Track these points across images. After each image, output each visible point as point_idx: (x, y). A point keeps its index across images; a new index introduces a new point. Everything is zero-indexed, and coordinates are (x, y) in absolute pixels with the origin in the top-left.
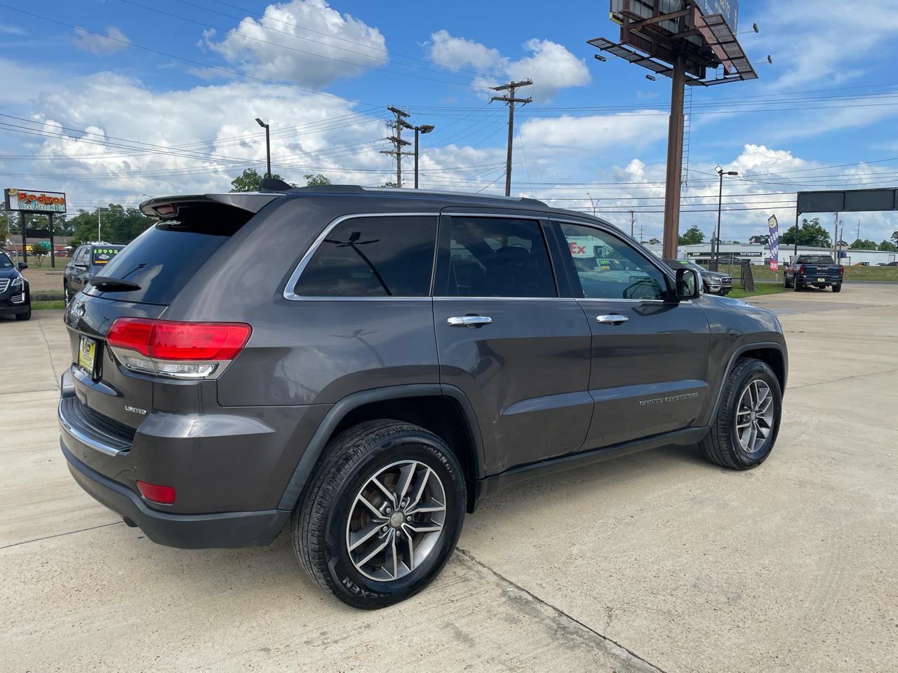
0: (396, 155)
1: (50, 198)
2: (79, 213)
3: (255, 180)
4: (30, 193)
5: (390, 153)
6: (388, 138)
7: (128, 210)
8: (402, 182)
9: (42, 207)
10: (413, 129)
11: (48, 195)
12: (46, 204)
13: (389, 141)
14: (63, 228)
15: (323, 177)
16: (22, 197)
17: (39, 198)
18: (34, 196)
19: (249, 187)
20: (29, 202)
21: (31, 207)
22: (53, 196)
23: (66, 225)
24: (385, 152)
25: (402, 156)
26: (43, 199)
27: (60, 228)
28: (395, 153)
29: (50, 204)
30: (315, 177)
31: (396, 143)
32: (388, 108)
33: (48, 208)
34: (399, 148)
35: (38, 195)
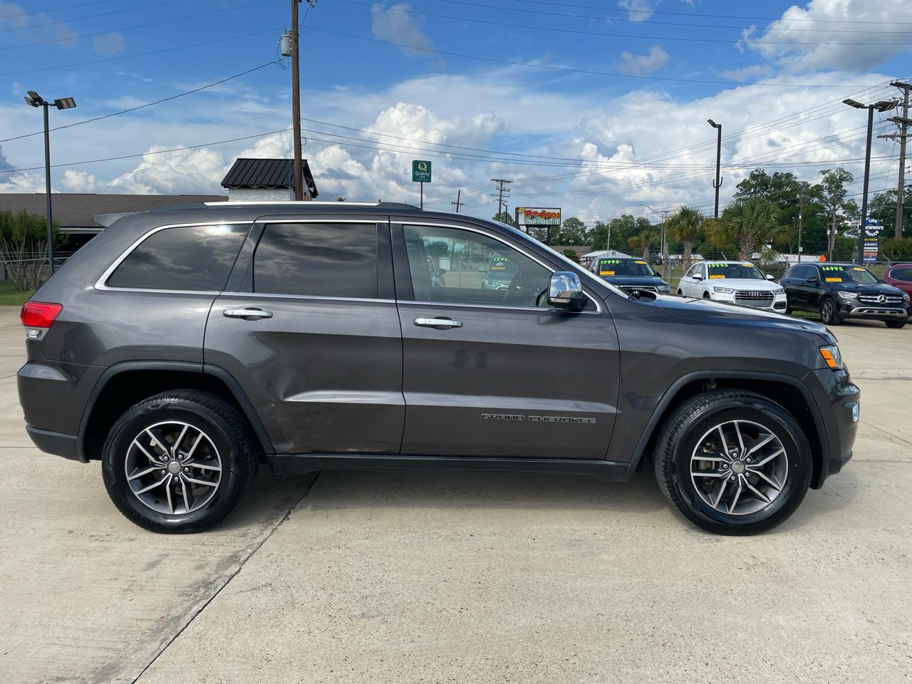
0: (900, 139)
1: (549, 213)
2: (596, 225)
3: (763, 180)
4: (534, 210)
5: (891, 136)
6: (888, 120)
7: (638, 219)
8: (906, 170)
9: (542, 221)
10: (866, 108)
11: (547, 211)
12: (546, 218)
13: (892, 122)
14: (583, 239)
15: (844, 172)
16: (529, 214)
17: (541, 214)
18: (537, 212)
19: (755, 189)
20: (533, 218)
21: (534, 222)
22: (551, 211)
23: (586, 236)
24: (884, 137)
25: (908, 139)
26: (543, 215)
27: (581, 239)
28: (898, 136)
29: (549, 219)
30: (833, 172)
31: (901, 125)
32: (891, 84)
33: (547, 222)
34: (904, 129)
35: (540, 211)
